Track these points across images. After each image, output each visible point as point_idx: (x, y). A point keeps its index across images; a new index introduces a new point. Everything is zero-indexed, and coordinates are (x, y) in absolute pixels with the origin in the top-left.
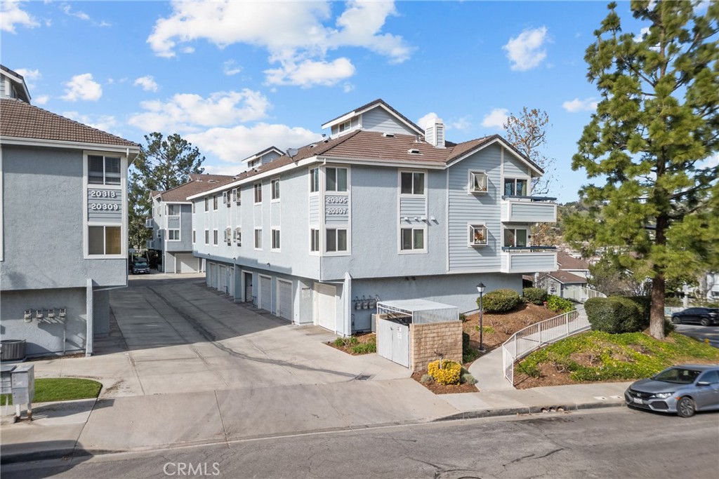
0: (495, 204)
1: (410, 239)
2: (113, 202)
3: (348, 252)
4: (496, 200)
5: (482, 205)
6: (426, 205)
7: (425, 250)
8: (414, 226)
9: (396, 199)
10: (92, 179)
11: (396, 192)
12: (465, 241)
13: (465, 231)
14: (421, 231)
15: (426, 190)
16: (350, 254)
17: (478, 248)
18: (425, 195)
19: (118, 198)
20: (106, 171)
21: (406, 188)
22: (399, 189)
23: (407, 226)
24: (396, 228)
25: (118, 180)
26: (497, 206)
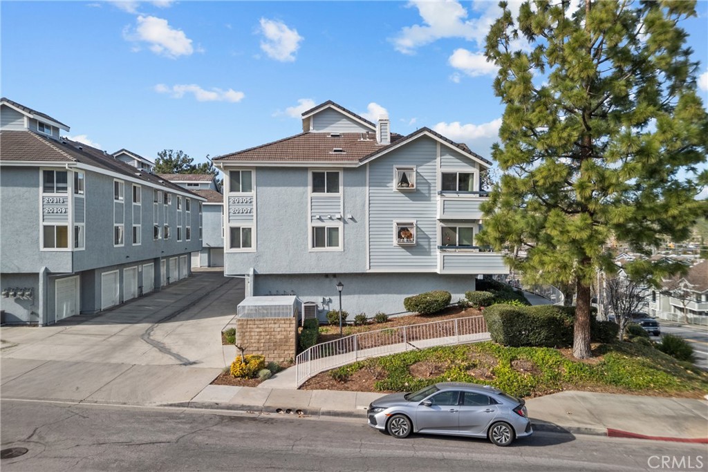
0: (430, 200)
1: (322, 237)
2: (62, 207)
3: (253, 249)
4: (430, 197)
5: (411, 202)
6: (342, 204)
7: (340, 248)
8: (328, 224)
9: (307, 198)
10: (46, 189)
11: (307, 191)
12: (390, 240)
13: (391, 229)
14: (337, 229)
15: (341, 188)
16: (255, 251)
17: (407, 248)
18: (340, 194)
19: (65, 203)
20: (57, 182)
21: (317, 187)
22: (310, 188)
23: (320, 224)
24: (306, 226)
25: (65, 189)
26: (432, 202)
